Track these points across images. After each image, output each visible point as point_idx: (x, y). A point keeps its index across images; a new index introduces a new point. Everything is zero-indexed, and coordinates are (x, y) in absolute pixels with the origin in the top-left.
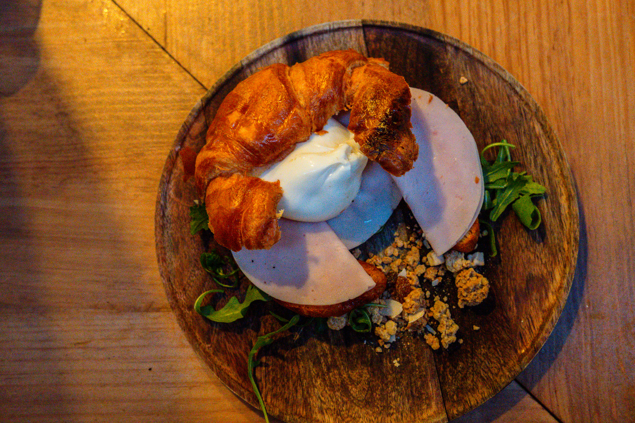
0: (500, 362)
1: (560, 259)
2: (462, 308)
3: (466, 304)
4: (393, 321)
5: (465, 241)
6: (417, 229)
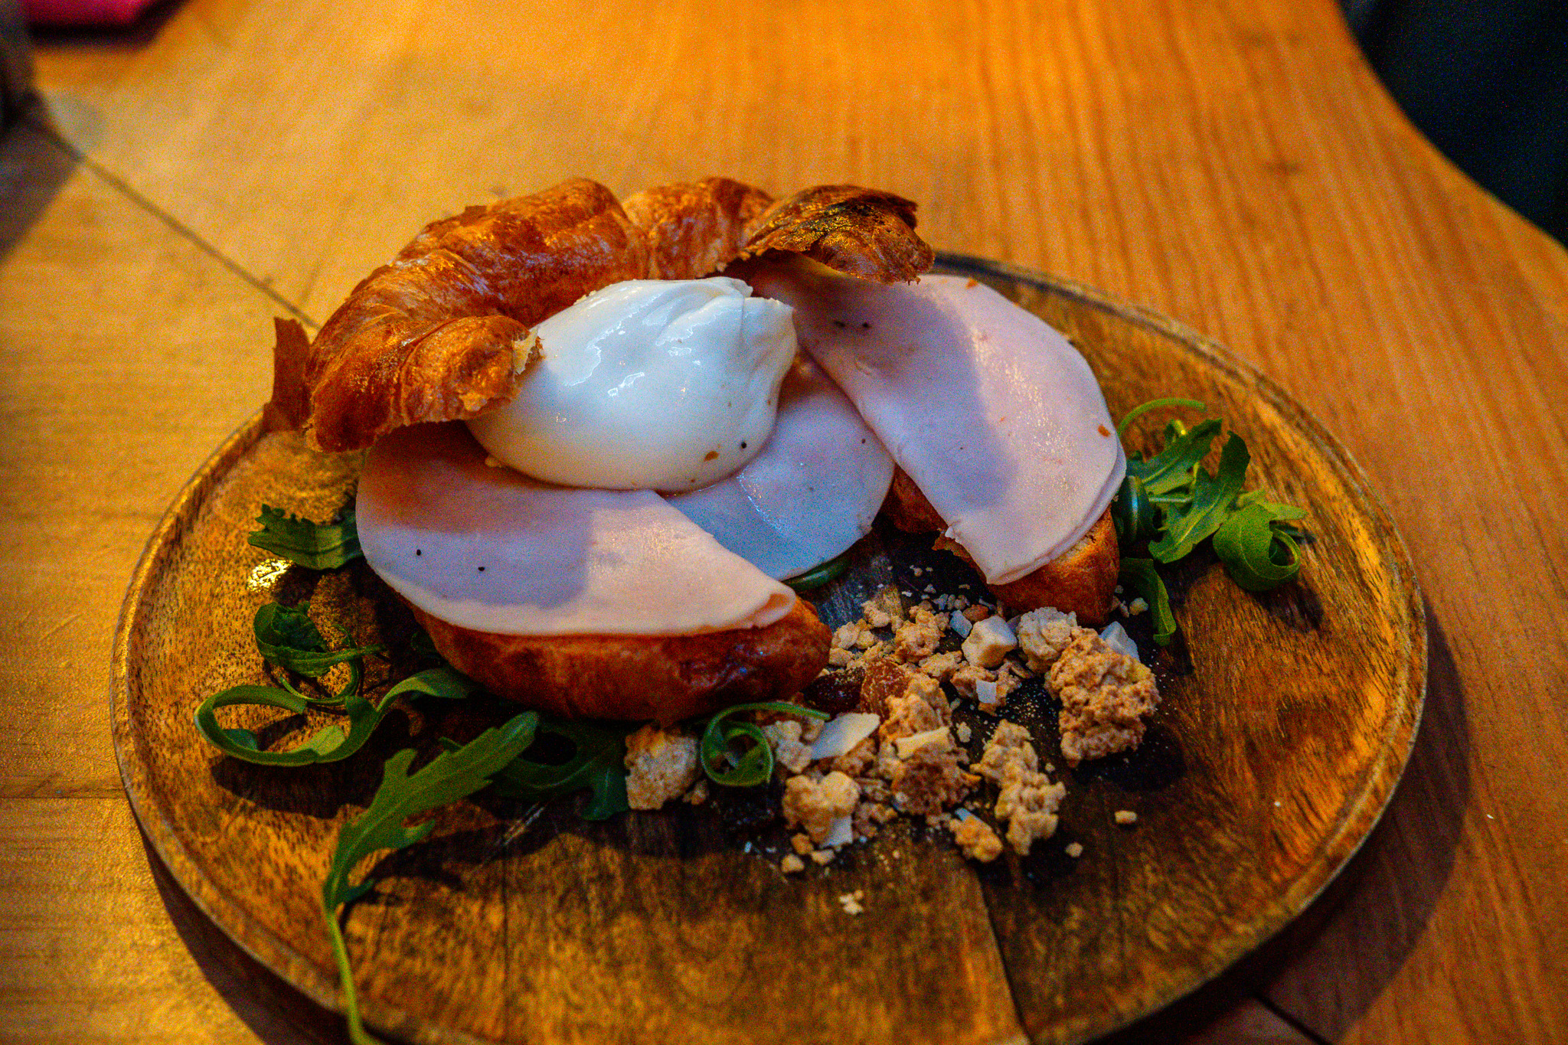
1: (1374, 662)
2: (1074, 766)
3: (1088, 745)
4: (847, 773)
5: (1074, 558)
6: (933, 596)
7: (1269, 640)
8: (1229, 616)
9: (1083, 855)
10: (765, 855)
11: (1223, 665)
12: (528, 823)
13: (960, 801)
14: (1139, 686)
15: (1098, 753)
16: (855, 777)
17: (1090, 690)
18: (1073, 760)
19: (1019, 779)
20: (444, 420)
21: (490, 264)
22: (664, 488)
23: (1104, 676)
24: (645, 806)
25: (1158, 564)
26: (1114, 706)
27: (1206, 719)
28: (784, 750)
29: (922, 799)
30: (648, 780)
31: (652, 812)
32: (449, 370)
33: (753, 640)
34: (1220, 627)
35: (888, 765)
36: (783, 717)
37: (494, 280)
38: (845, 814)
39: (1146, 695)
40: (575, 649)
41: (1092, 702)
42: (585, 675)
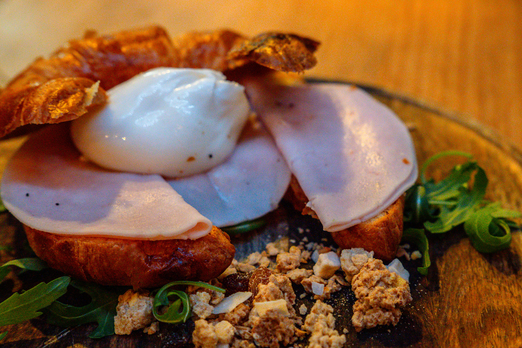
2: (358, 330)
3: (367, 319)
4: (231, 322)
5: (375, 222)
6: (306, 243)
7: (486, 277)
8: (467, 264)
11: (456, 288)
12: (59, 337)
13: (291, 343)
14: (398, 289)
15: (372, 324)
16: (235, 325)
17: (370, 289)
18: (357, 327)
19: (321, 331)
20: (41, 123)
21: (91, 57)
22: (167, 174)
23: (378, 282)
24: (122, 333)
25: (428, 233)
26: (380, 298)
27: (440, 314)
28: (198, 306)
29: (269, 339)
30: (124, 318)
31: (125, 336)
32: (47, 99)
33: (188, 246)
34: (460, 269)
35: (253, 319)
36: (201, 290)
37: (92, 66)
38: (224, 343)
39: (400, 293)
40: (90, 243)
41: (370, 295)
42: (94, 257)
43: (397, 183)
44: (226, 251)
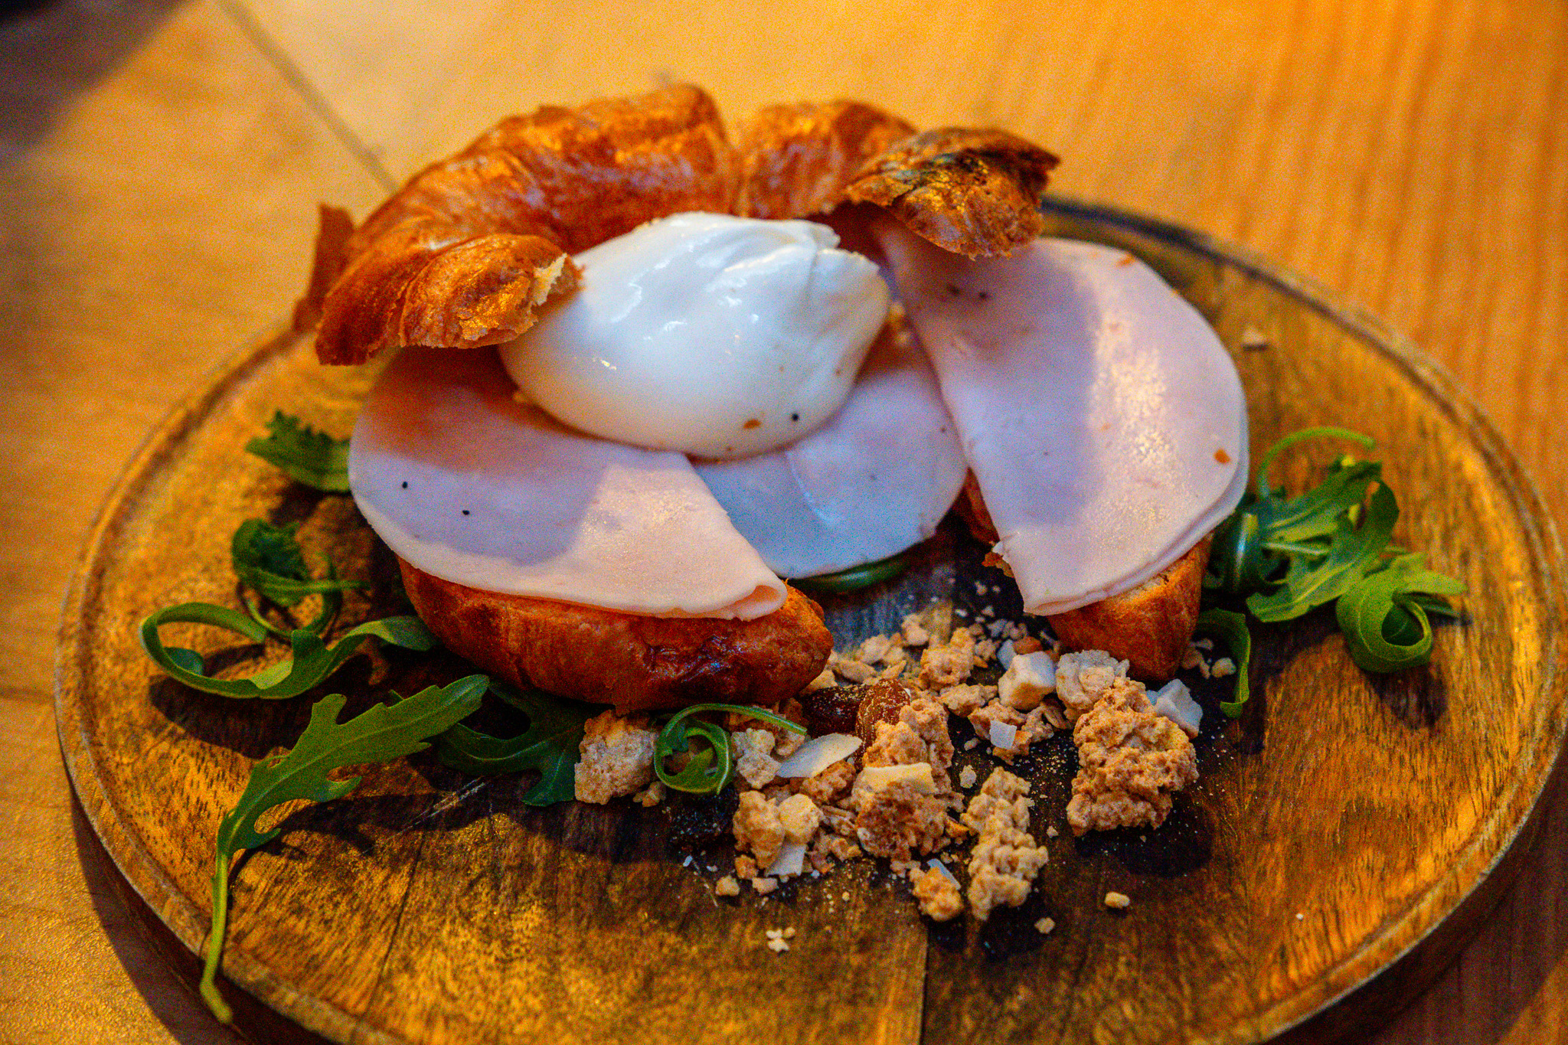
0: (1179, 1016)
1: (1483, 777)
2: (1077, 833)
3: (1098, 813)
4: (814, 797)
5: (1138, 598)
6: (990, 620)
7: (1367, 730)
8: (1329, 696)
9: (1053, 932)
10: (704, 871)
11: (1299, 750)
12: (463, 796)
13: (935, 851)
14: (1166, 755)
15: (1108, 823)
16: (821, 804)
17: (1109, 750)
18: (1077, 827)
19: (998, 834)
20: (441, 346)
21: (550, 174)
22: (699, 451)
23: (1128, 737)
24: (590, 799)
25: (1253, 622)
26: (1129, 772)
27: (1256, 806)
28: (747, 761)
29: (889, 841)
30: (596, 770)
31: (596, 806)
32: (455, 292)
33: (734, 633)
34: (1314, 707)
35: (860, 796)
36: (757, 724)
37: (551, 193)
38: (797, 842)
39: (1171, 765)
40: (534, 613)
41: (1108, 763)
42: (539, 643)
43: (1195, 510)
44: (813, 645)
